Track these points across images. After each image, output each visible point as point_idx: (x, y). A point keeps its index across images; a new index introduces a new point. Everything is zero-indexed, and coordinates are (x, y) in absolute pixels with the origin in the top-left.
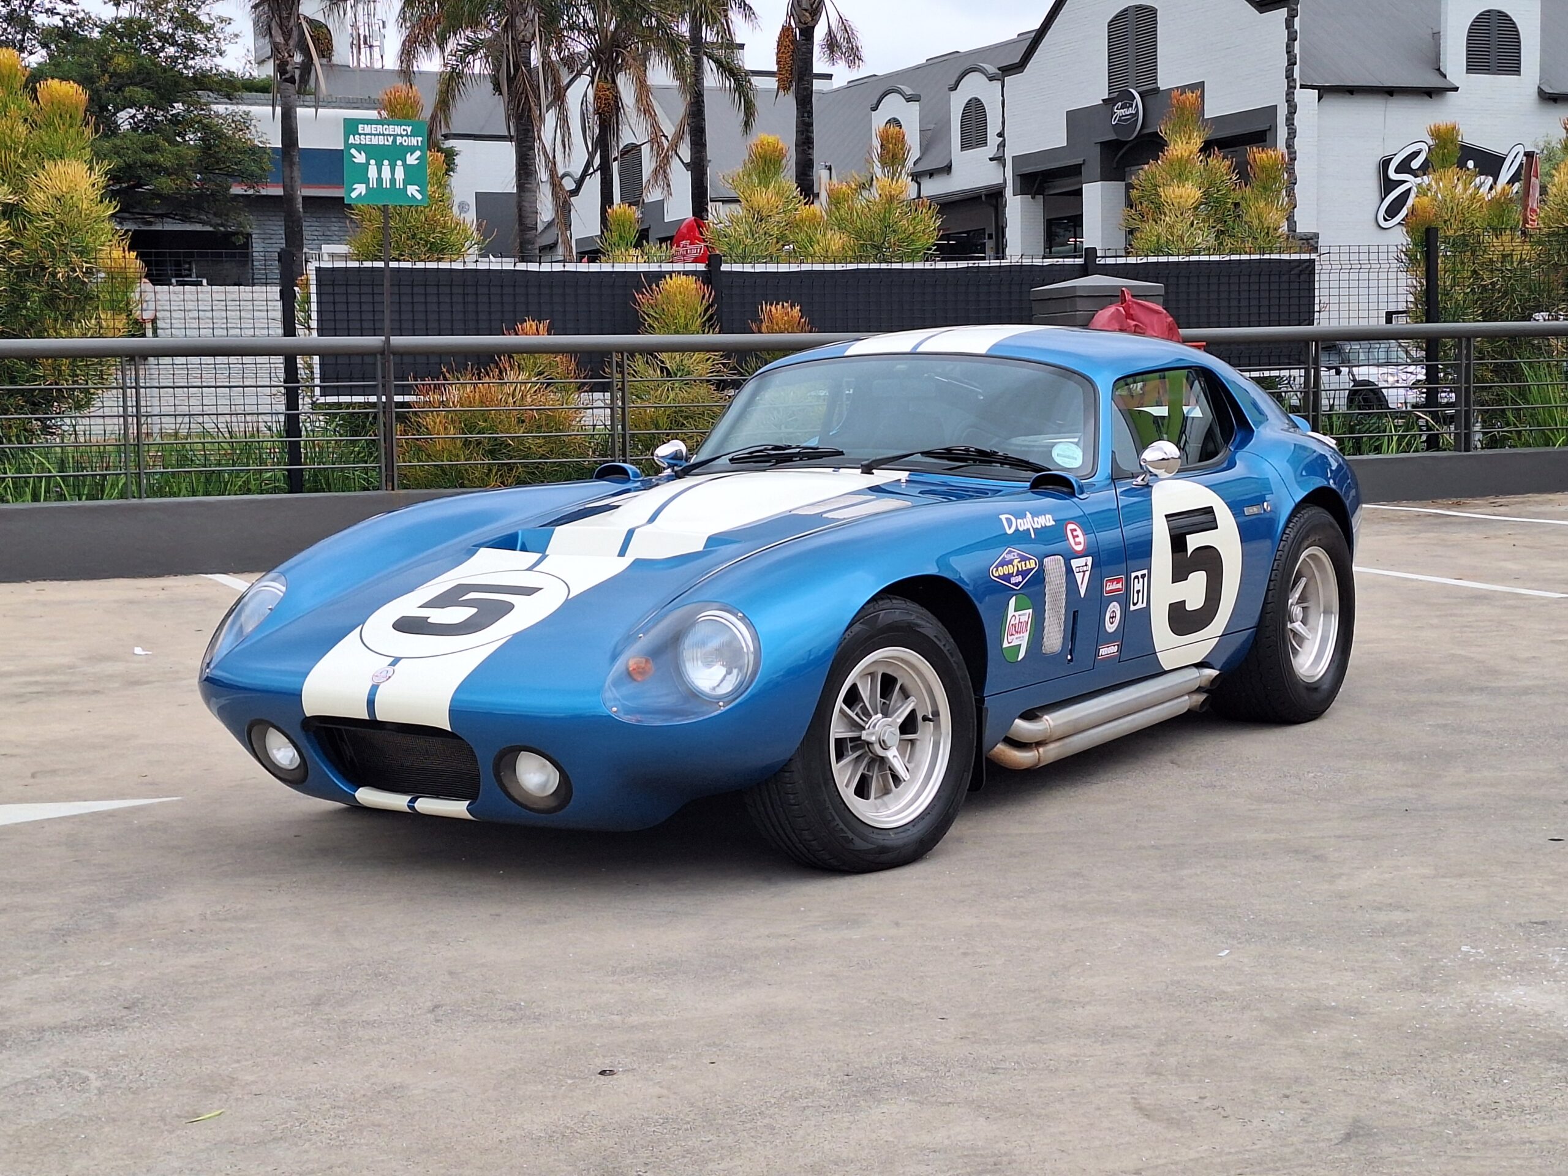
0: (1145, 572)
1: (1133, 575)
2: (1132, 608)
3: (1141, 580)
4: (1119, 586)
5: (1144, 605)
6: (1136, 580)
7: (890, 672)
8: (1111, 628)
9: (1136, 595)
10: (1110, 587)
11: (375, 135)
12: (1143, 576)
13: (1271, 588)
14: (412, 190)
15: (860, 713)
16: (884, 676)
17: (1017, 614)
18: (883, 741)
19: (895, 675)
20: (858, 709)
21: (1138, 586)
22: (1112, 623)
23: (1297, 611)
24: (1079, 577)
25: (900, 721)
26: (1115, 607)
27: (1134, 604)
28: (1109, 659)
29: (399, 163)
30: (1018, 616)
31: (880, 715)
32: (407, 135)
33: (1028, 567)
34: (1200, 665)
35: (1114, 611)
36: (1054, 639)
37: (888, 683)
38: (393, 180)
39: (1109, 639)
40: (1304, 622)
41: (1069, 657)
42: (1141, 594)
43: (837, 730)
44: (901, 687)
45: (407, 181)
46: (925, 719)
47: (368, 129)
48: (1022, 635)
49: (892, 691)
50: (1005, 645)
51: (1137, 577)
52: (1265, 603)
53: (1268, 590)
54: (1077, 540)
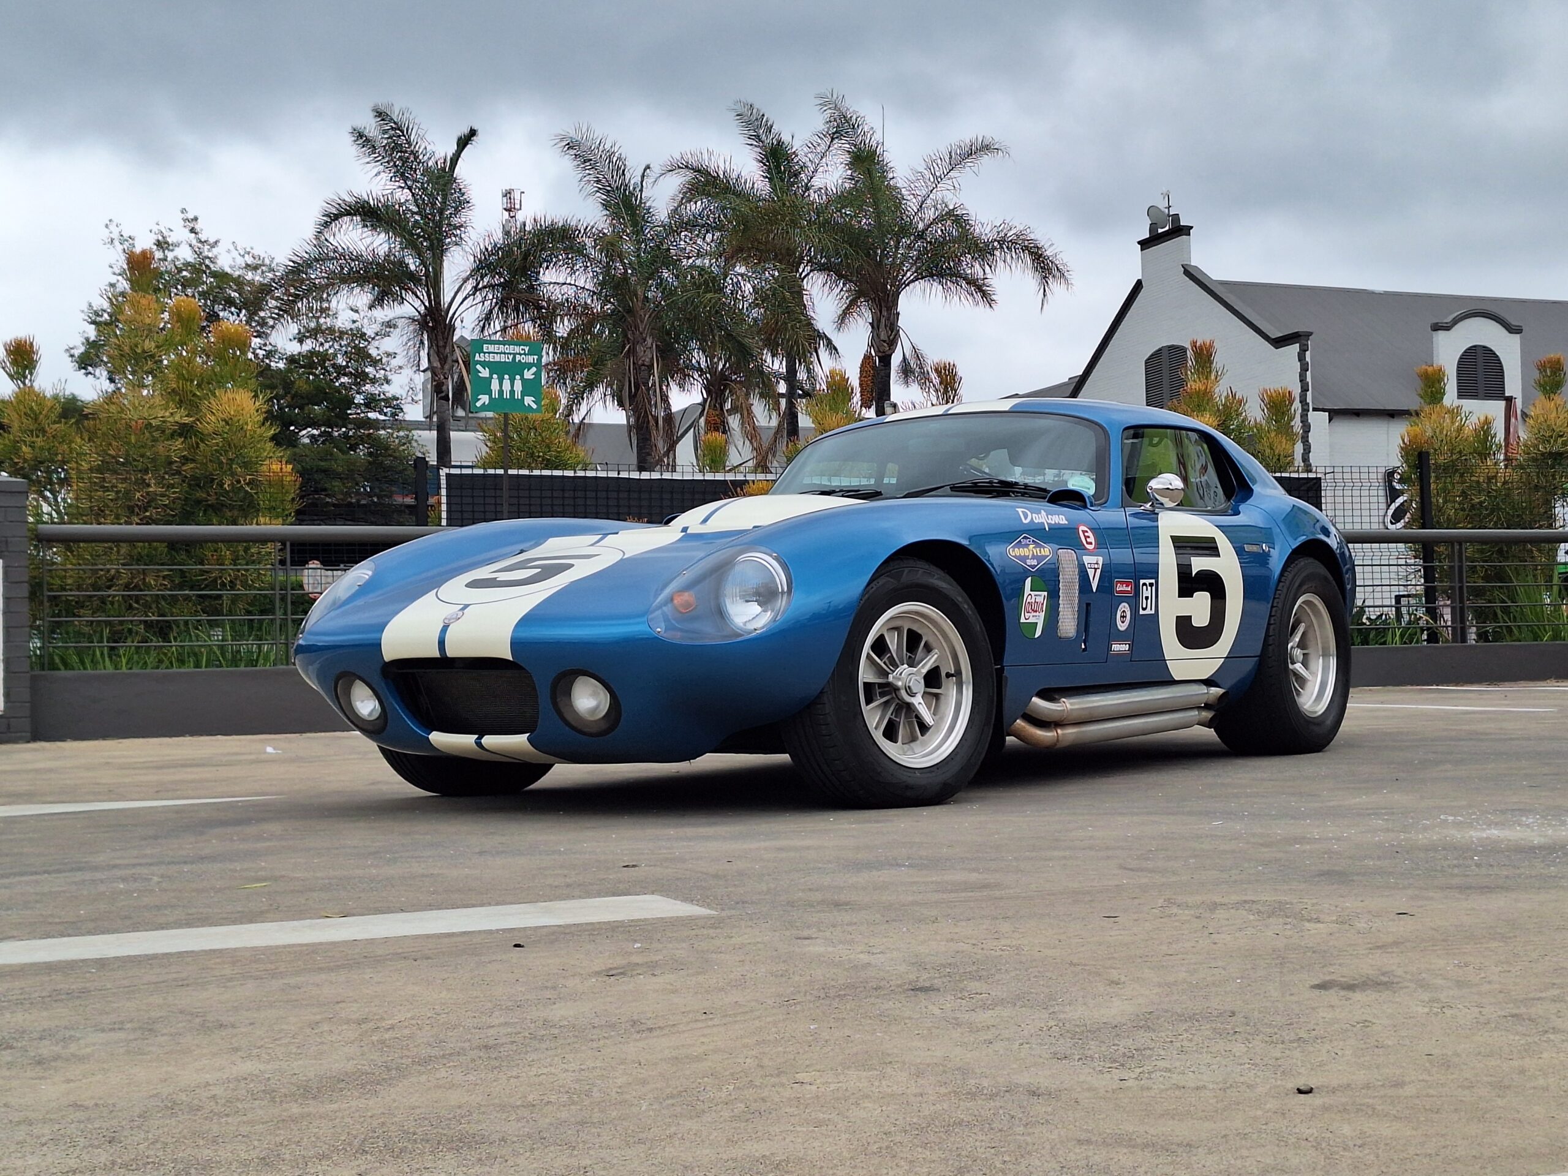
0: (1153, 581)
1: (1142, 582)
2: (1142, 612)
3: (1149, 588)
4: (1129, 589)
5: (1153, 612)
6: (1145, 587)
7: (915, 628)
8: (1122, 627)
9: (1144, 601)
10: (1120, 588)
11: (497, 353)
12: (1151, 585)
13: (1272, 622)
14: (529, 400)
15: (887, 662)
16: (910, 631)
17: (1033, 593)
18: (909, 687)
19: (919, 632)
20: (885, 659)
21: (1146, 592)
22: (1123, 622)
23: (1298, 653)
24: (1091, 572)
25: (924, 671)
26: (1124, 607)
27: (1144, 609)
28: (1120, 655)
29: (518, 377)
30: (1034, 597)
31: (906, 666)
32: (525, 354)
33: (1043, 553)
34: (1208, 682)
35: (1124, 611)
36: (1068, 625)
37: (913, 640)
38: (512, 392)
39: (1121, 637)
40: (1305, 664)
41: (1083, 647)
42: (1149, 601)
43: (865, 674)
44: (926, 643)
45: (524, 394)
46: (948, 675)
47: (491, 348)
48: (1037, 614)
49: (918, 647)
50: (1023, 620)
51: (1144, 584)
52: (1267, 636)
53: (1269, 624)
54: (1088, 540)
